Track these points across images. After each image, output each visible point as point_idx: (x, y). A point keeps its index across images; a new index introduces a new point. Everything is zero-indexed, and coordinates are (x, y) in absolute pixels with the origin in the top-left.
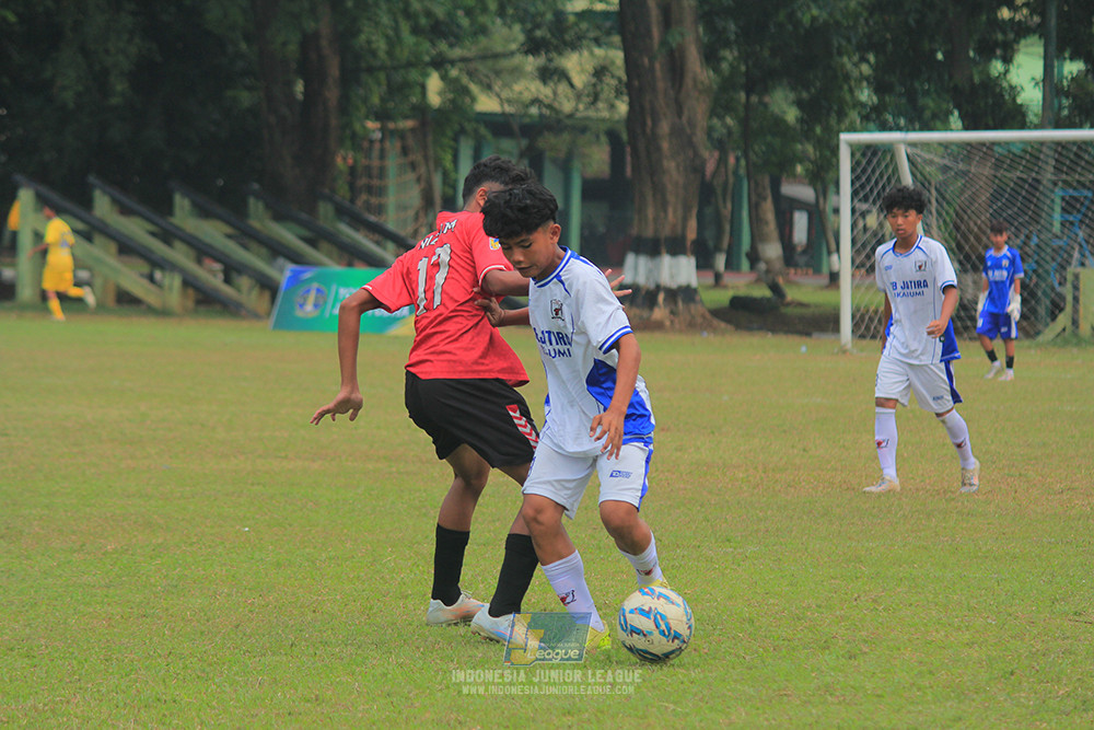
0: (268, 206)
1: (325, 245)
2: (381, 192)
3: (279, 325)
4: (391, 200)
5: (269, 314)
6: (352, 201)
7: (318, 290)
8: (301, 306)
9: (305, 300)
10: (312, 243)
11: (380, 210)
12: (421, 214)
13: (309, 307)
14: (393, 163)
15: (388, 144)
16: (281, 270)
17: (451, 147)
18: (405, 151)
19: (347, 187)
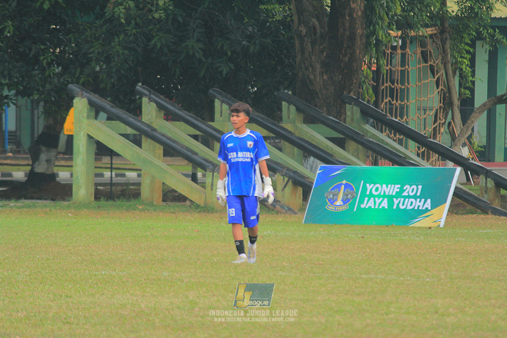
0: (299, 110)
1: (352, 145)
2: (403, 94)
3: (310, 220)
4: (412, 102)
5: (302, 209)
6: (376, 104)
7: (347, 186)
8: (332, 201)
9: (336, 195)
10: (340, 143)
11: (402, 111)
12: (441, 115)
13: (339, 202)
14: (414, 67)
15: (408, 50)
16: (313, 169)
17: (468, 52)
18: (425, 57)
19: (371, 91)
